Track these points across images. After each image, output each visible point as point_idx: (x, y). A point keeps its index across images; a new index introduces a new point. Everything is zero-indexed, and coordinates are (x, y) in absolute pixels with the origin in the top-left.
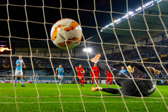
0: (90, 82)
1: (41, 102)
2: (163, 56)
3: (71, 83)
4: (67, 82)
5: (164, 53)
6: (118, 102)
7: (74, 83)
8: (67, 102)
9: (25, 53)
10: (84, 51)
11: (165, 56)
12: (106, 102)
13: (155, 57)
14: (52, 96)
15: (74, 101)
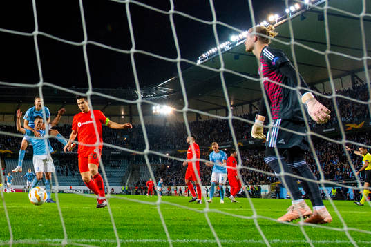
0: (169, 190)
1: (46, 240)
2: (352, 126)
3: (120, 194)
4: (112, 189)
5: (356, 119)
6: (240, 242)
7: (130, 194)
8: (109, 241)
9: (6, 116)
10: (154, 112)
11: (358, 126)
12: (209, 241)
13: (334, 129)
14: (74, 224)
15: (129, 239)
